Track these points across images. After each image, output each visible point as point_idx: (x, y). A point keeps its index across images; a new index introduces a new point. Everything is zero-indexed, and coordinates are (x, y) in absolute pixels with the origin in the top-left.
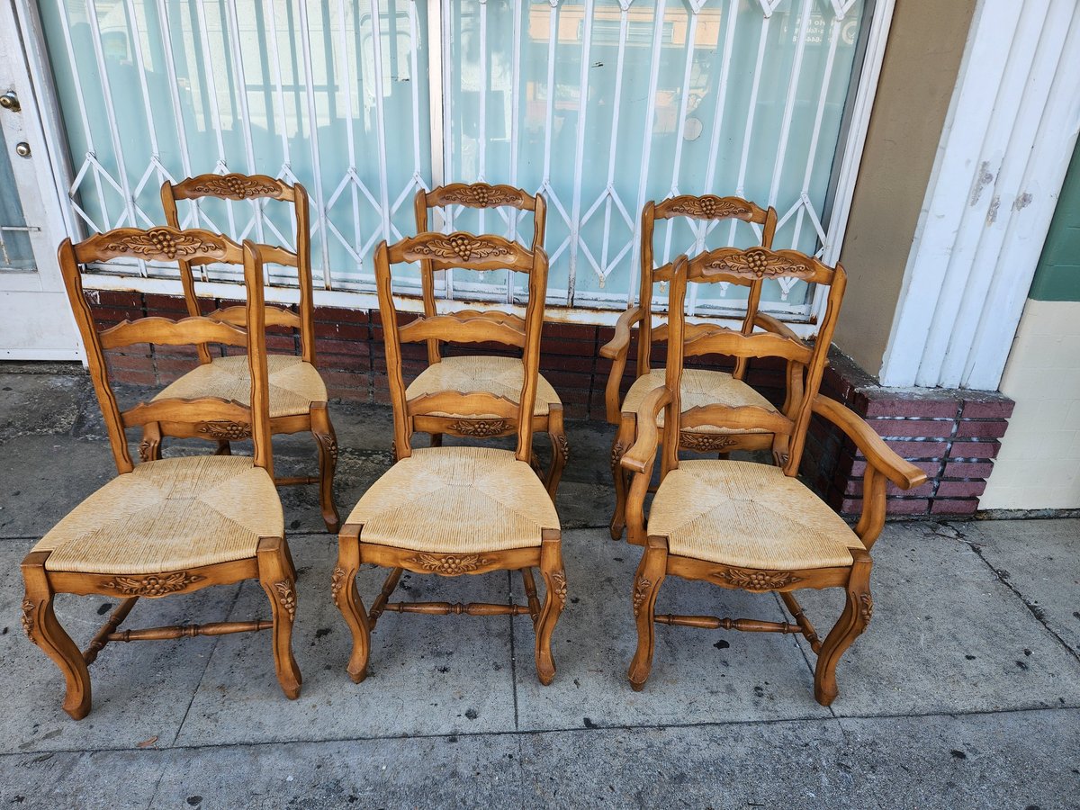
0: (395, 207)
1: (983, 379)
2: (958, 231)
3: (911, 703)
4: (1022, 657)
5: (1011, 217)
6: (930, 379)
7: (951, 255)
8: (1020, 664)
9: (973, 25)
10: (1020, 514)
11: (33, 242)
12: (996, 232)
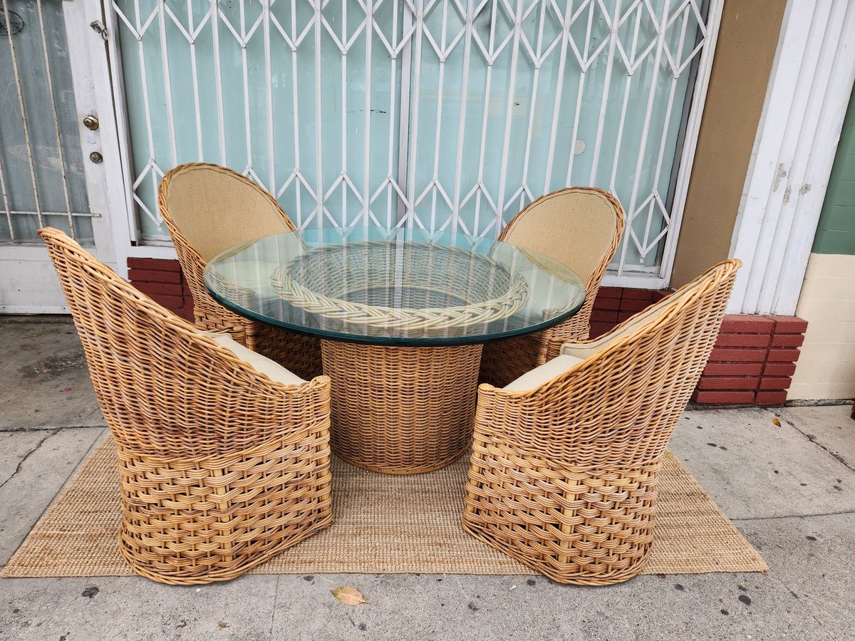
0: (373, 199)
1: (784, 309)
2: (766, 208)
3: (773, 511)
4: (836, 484)
5: (798, 200)
6: (750, 309)
7: (762, 224)
8: (836, 487)
9: (771, 78)
10: (812, 402)
11: (94, 224)
12: (790, 210)
